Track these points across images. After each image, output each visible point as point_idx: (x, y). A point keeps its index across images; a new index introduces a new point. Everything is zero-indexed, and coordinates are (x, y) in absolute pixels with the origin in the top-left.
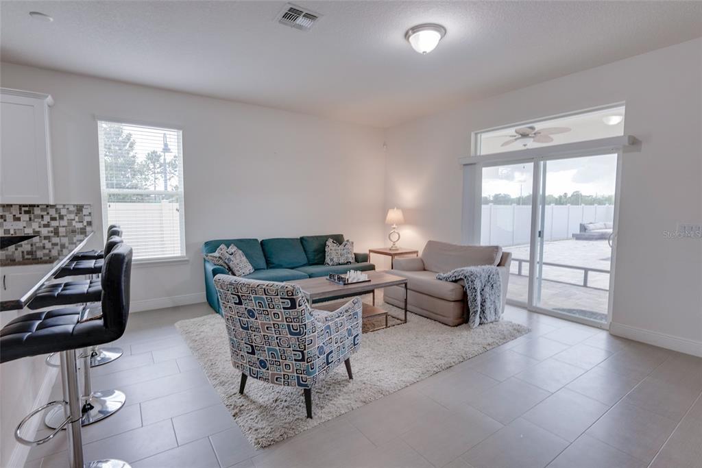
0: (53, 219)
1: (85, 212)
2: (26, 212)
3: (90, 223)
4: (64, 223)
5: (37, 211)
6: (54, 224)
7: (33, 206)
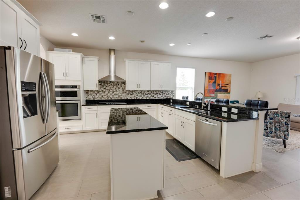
0: (167, 94)
1: (173, 93)
2: (162, 93)
3: (174, 96)
4: (169, 96)
5: (164, 92)
6: (167, 96)
7: (163, 91)
